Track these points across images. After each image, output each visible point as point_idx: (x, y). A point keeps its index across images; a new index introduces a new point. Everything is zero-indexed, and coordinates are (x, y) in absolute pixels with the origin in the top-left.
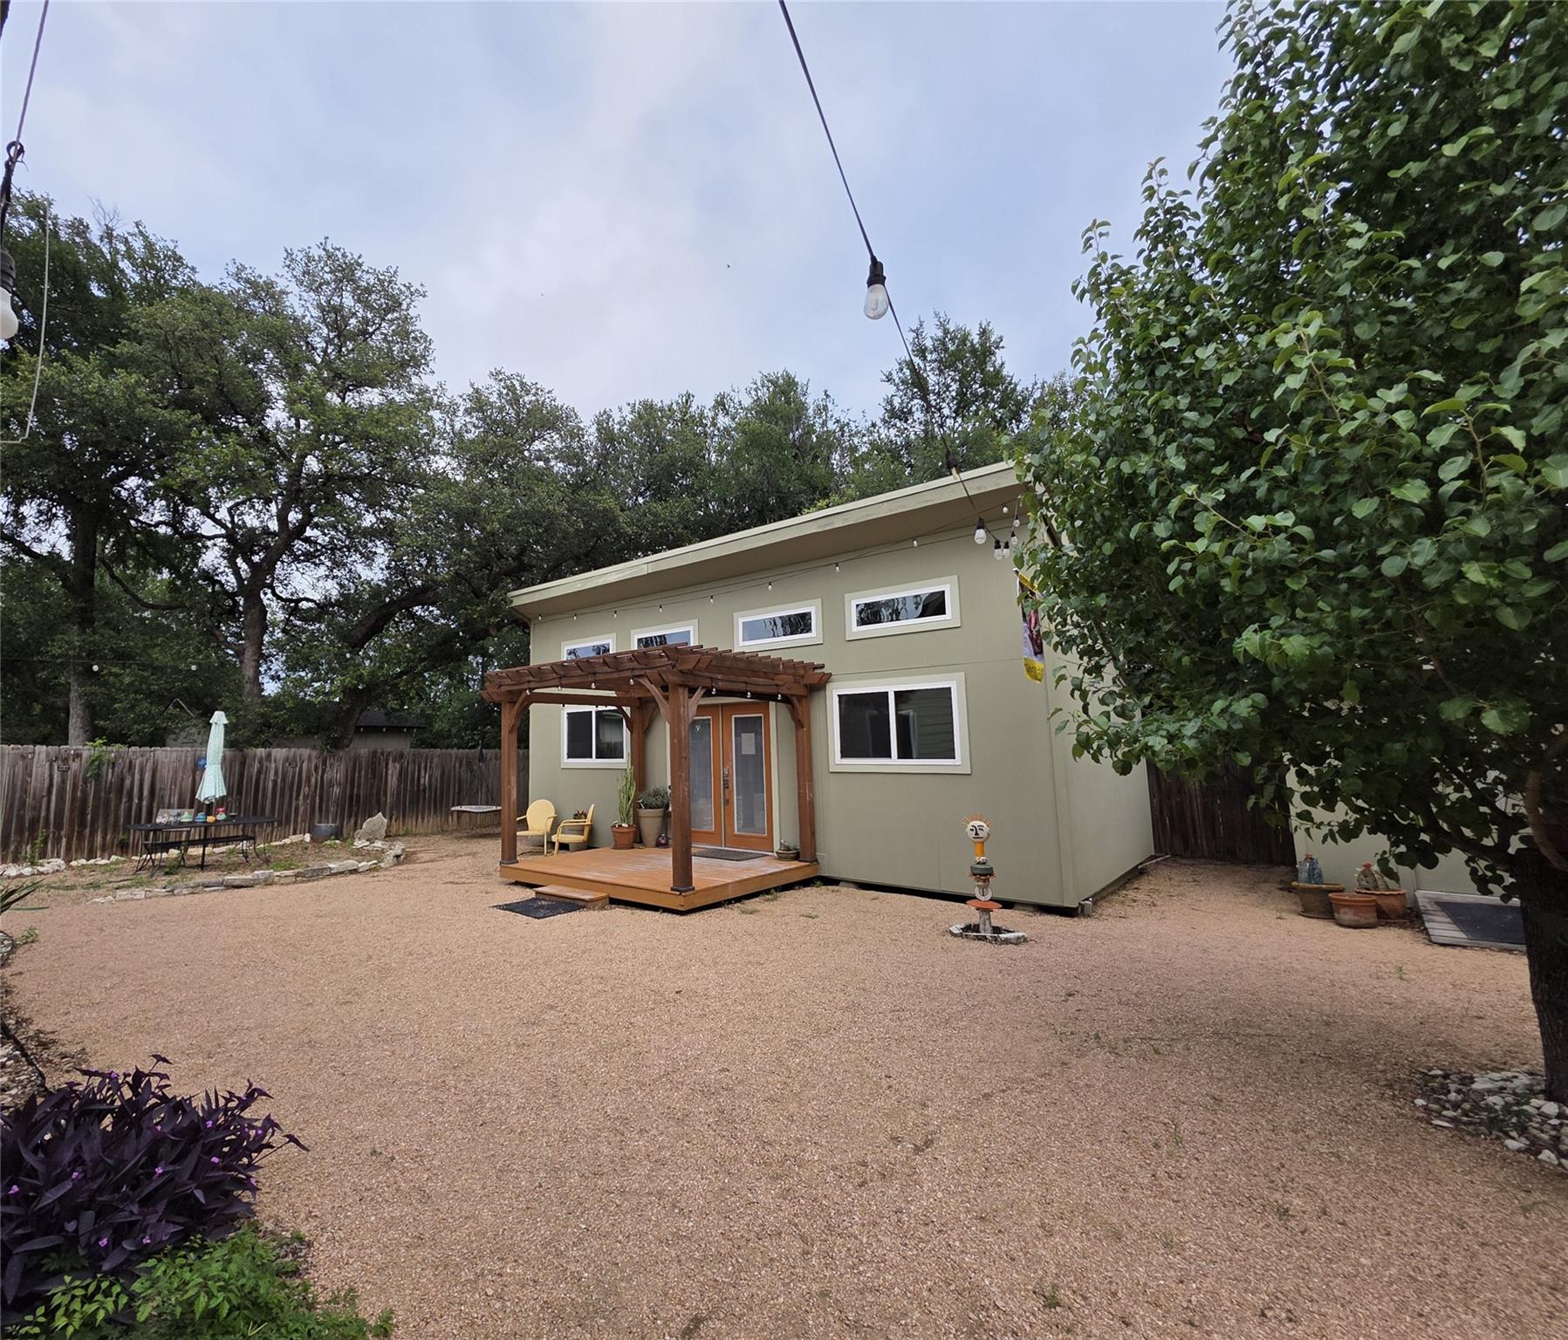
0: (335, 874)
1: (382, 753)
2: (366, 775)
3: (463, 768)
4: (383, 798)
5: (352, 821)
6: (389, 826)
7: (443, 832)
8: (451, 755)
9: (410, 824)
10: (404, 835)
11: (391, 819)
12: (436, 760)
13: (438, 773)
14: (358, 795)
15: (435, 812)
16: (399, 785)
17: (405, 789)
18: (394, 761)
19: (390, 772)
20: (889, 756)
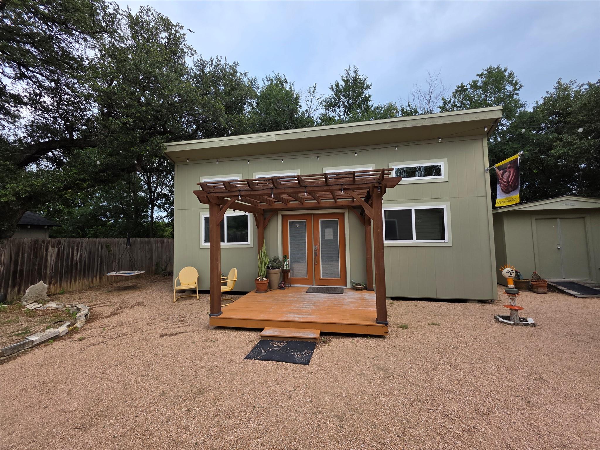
0: (38, 345)
1: (43, 242)
2: (29, 255)
3: (104, 249)
4: (43, 271)
5: (16, 289)
6: (49, 289)
7: (90, 288)
8: (95, 242)
9: (66, 286)
10: (63, 293)
11: (50, 284)
12: (85, 245)
13: (86, 253)
14: (22, 271)
15: (84, 277)
16: (57, 262)
17: (62, 264)
18: (52, 247)
19: (49, 254)
20: (411, 238)
